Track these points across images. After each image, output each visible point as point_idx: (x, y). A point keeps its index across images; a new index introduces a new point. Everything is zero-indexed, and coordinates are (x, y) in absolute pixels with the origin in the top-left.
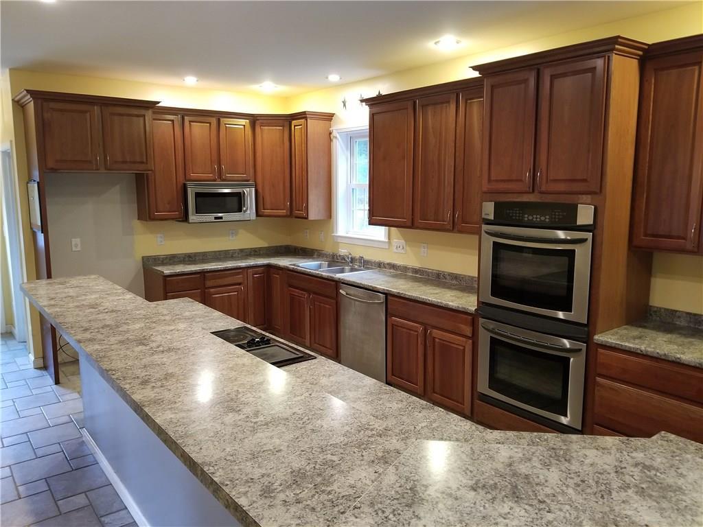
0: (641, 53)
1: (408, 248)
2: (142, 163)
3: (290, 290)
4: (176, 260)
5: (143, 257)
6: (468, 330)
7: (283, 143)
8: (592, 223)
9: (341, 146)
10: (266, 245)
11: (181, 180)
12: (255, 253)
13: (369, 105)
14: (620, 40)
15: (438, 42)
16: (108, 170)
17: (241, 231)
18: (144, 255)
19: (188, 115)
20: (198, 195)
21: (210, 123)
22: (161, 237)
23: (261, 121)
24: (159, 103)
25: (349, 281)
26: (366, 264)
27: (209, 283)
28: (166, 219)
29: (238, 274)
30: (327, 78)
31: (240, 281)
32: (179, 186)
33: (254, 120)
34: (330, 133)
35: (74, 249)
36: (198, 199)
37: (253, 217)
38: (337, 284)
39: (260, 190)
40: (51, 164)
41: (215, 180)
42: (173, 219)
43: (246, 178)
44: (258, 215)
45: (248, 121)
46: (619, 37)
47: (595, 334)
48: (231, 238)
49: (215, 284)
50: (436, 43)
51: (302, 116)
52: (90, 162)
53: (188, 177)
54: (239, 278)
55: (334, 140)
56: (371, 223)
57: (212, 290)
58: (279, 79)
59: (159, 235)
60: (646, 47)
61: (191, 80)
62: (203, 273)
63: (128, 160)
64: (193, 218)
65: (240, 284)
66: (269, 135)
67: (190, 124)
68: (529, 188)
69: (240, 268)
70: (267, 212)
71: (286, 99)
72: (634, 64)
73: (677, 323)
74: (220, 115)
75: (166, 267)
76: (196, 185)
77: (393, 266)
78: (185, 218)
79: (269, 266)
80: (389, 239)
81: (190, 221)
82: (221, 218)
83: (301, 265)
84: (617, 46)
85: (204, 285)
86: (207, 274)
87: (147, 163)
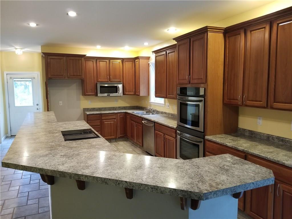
0: (223, 31)
1: (170, 106)
2: (80, 76)
3: (131, 122)
4: (95, 110)
5: (83, 109)
6: (174, 135)
7: (133, 68)
8: (203, 94)
9: (152, 68)
10: (129, 106)
11: (96, 82)
12: (125, 108)
13: (155, 53)
14: (208, 27)
15: (169, 30)
16: (68, 78)
17: (119, 100)
18: (84, 108)
19: (98, 59)
20: (101, 87)
21: (106, 62)
22: (90, 102)
23: (125, 60)
24: (86, 55)
25: (146, 118)
26: (158, 112)
27: (103, 118)
28: (90, 95)
29: (114, 115)
30: (144, 44)
31: (115, 118)
32: (95, 84)
33: (123, 60)
34: (149, 64)
35: (60, 105)
36: (101, 88)
37: (122, 95)
38: (142, 119)
39: (125, 85)
40: (49, 76)
41: (108, 82)
42: (93, 95)
43: (119, 81)
44: (124, 94)
45: (120, 60)
46: (207, 26)
47: (206, 136)
48: (115, 103)
49: (106, 118)
50: (168, 30)
51: (137, 58)
52: (62, 75)
53: (98, 81)
54: (114, 117)
55: (150, 66)
56: (156, 97)
57: (104, 121)
58: (131, 45)
59: (89, 101)
60: (224, 29)
61: (99, 47)
62: (101, 114)
63: (75, 75)
64: (99, 95)
65: (115, 119)
66: (128, 65)
67: (99, 62)
68: (188, 82)
69: (115, 113)
70: (127, 93)
71: (137, 52)
72: (221, 35)
73: (246, 134)
74: (110, 59)
75: (88, 112)
76: (100, 83)
77: (165, 113)
78: (96, 95)
79: (126, 113)
80: (165, 103)
81: (98, 96)
82: (110, 95)
83: (135, 112)
84: (208, 30)
85: (102, 118)
86: (102, 115)
87: (82, 76)
